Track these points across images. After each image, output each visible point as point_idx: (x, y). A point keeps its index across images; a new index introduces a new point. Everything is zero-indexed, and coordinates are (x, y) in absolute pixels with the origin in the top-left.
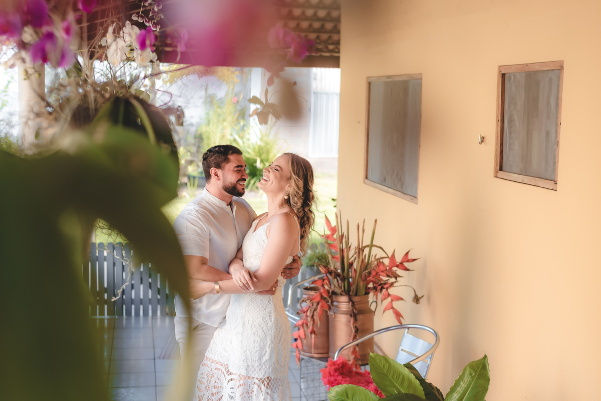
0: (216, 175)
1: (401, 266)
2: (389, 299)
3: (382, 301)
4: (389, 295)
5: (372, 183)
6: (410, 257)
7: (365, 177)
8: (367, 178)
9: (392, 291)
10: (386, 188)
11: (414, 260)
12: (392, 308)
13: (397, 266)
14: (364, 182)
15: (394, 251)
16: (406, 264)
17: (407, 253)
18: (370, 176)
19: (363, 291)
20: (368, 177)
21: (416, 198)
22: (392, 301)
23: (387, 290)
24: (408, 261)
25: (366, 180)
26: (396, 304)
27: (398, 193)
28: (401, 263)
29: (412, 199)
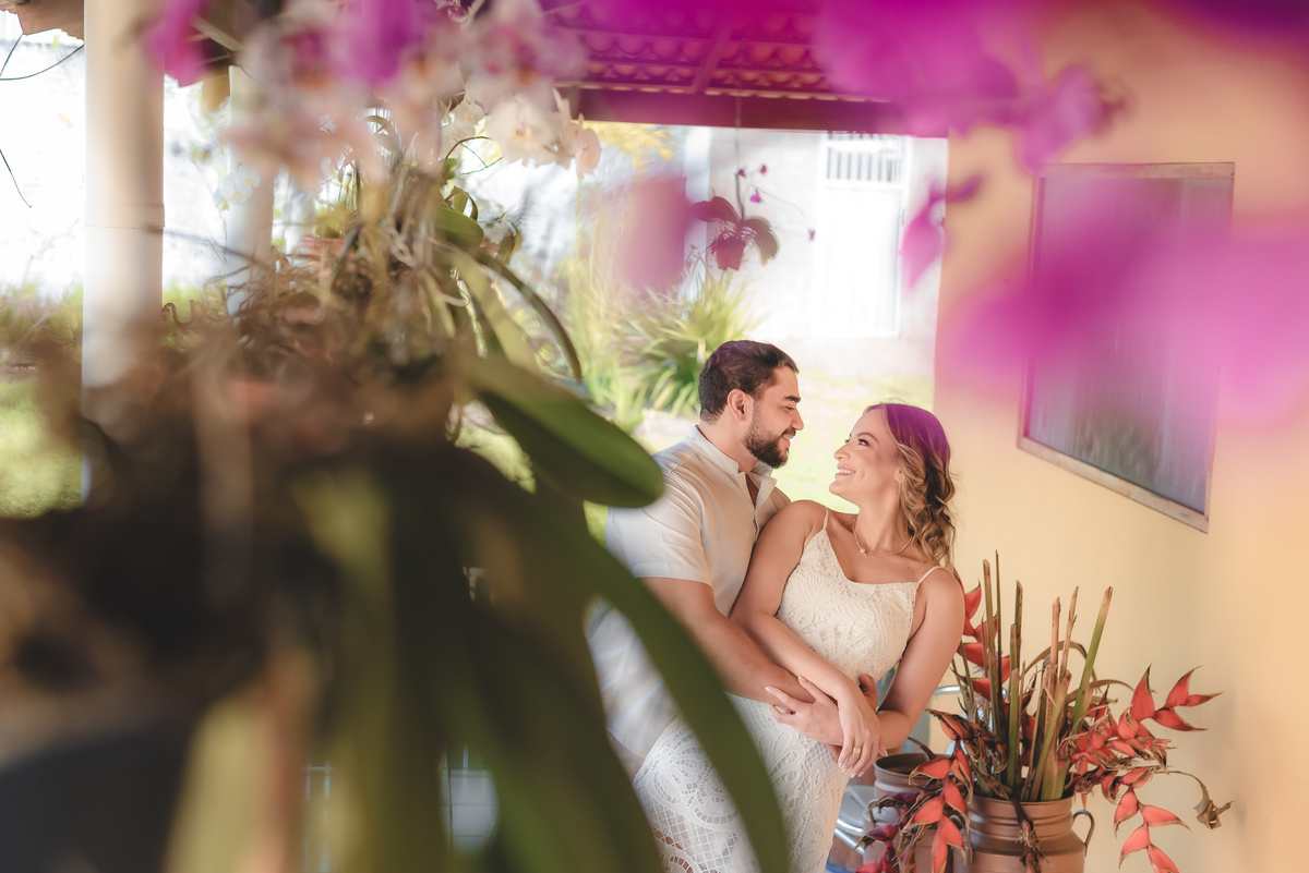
0: (741, 408)
1: (1165, 714)
2: (1138, 819)
3: (1117, 823)
4: (1138, 806)
5: (1046, 452)
6: (1194, 688)
7: (1022, 433)
8: (1026, 434)
9: (1144, 793)
10: (1094, 472)
11: (1204, 699)
12: (1149, 846)
13: (1156, 716)
14: (1019, 445)
15: (1148, 670)
16: (1179, 710)
17: (1184, 680)
18: (1037, 429)
19: (1057, 788)
20: (1031, 433)
21: (1203, 514)
22: (1147, 824)
23: (1131, 790)
24: (1187, 702)
25: (1025, 441)
26: (1159, 834)
27: (1136, 490)
28: (1167, 708)
29: (1184, 515)
